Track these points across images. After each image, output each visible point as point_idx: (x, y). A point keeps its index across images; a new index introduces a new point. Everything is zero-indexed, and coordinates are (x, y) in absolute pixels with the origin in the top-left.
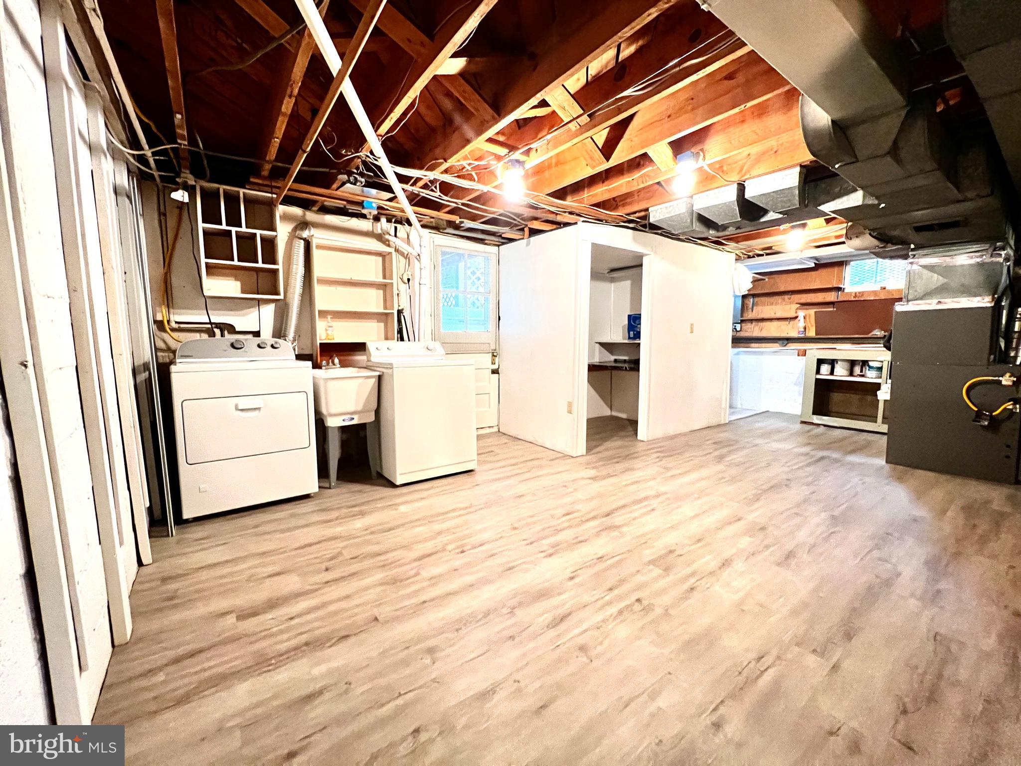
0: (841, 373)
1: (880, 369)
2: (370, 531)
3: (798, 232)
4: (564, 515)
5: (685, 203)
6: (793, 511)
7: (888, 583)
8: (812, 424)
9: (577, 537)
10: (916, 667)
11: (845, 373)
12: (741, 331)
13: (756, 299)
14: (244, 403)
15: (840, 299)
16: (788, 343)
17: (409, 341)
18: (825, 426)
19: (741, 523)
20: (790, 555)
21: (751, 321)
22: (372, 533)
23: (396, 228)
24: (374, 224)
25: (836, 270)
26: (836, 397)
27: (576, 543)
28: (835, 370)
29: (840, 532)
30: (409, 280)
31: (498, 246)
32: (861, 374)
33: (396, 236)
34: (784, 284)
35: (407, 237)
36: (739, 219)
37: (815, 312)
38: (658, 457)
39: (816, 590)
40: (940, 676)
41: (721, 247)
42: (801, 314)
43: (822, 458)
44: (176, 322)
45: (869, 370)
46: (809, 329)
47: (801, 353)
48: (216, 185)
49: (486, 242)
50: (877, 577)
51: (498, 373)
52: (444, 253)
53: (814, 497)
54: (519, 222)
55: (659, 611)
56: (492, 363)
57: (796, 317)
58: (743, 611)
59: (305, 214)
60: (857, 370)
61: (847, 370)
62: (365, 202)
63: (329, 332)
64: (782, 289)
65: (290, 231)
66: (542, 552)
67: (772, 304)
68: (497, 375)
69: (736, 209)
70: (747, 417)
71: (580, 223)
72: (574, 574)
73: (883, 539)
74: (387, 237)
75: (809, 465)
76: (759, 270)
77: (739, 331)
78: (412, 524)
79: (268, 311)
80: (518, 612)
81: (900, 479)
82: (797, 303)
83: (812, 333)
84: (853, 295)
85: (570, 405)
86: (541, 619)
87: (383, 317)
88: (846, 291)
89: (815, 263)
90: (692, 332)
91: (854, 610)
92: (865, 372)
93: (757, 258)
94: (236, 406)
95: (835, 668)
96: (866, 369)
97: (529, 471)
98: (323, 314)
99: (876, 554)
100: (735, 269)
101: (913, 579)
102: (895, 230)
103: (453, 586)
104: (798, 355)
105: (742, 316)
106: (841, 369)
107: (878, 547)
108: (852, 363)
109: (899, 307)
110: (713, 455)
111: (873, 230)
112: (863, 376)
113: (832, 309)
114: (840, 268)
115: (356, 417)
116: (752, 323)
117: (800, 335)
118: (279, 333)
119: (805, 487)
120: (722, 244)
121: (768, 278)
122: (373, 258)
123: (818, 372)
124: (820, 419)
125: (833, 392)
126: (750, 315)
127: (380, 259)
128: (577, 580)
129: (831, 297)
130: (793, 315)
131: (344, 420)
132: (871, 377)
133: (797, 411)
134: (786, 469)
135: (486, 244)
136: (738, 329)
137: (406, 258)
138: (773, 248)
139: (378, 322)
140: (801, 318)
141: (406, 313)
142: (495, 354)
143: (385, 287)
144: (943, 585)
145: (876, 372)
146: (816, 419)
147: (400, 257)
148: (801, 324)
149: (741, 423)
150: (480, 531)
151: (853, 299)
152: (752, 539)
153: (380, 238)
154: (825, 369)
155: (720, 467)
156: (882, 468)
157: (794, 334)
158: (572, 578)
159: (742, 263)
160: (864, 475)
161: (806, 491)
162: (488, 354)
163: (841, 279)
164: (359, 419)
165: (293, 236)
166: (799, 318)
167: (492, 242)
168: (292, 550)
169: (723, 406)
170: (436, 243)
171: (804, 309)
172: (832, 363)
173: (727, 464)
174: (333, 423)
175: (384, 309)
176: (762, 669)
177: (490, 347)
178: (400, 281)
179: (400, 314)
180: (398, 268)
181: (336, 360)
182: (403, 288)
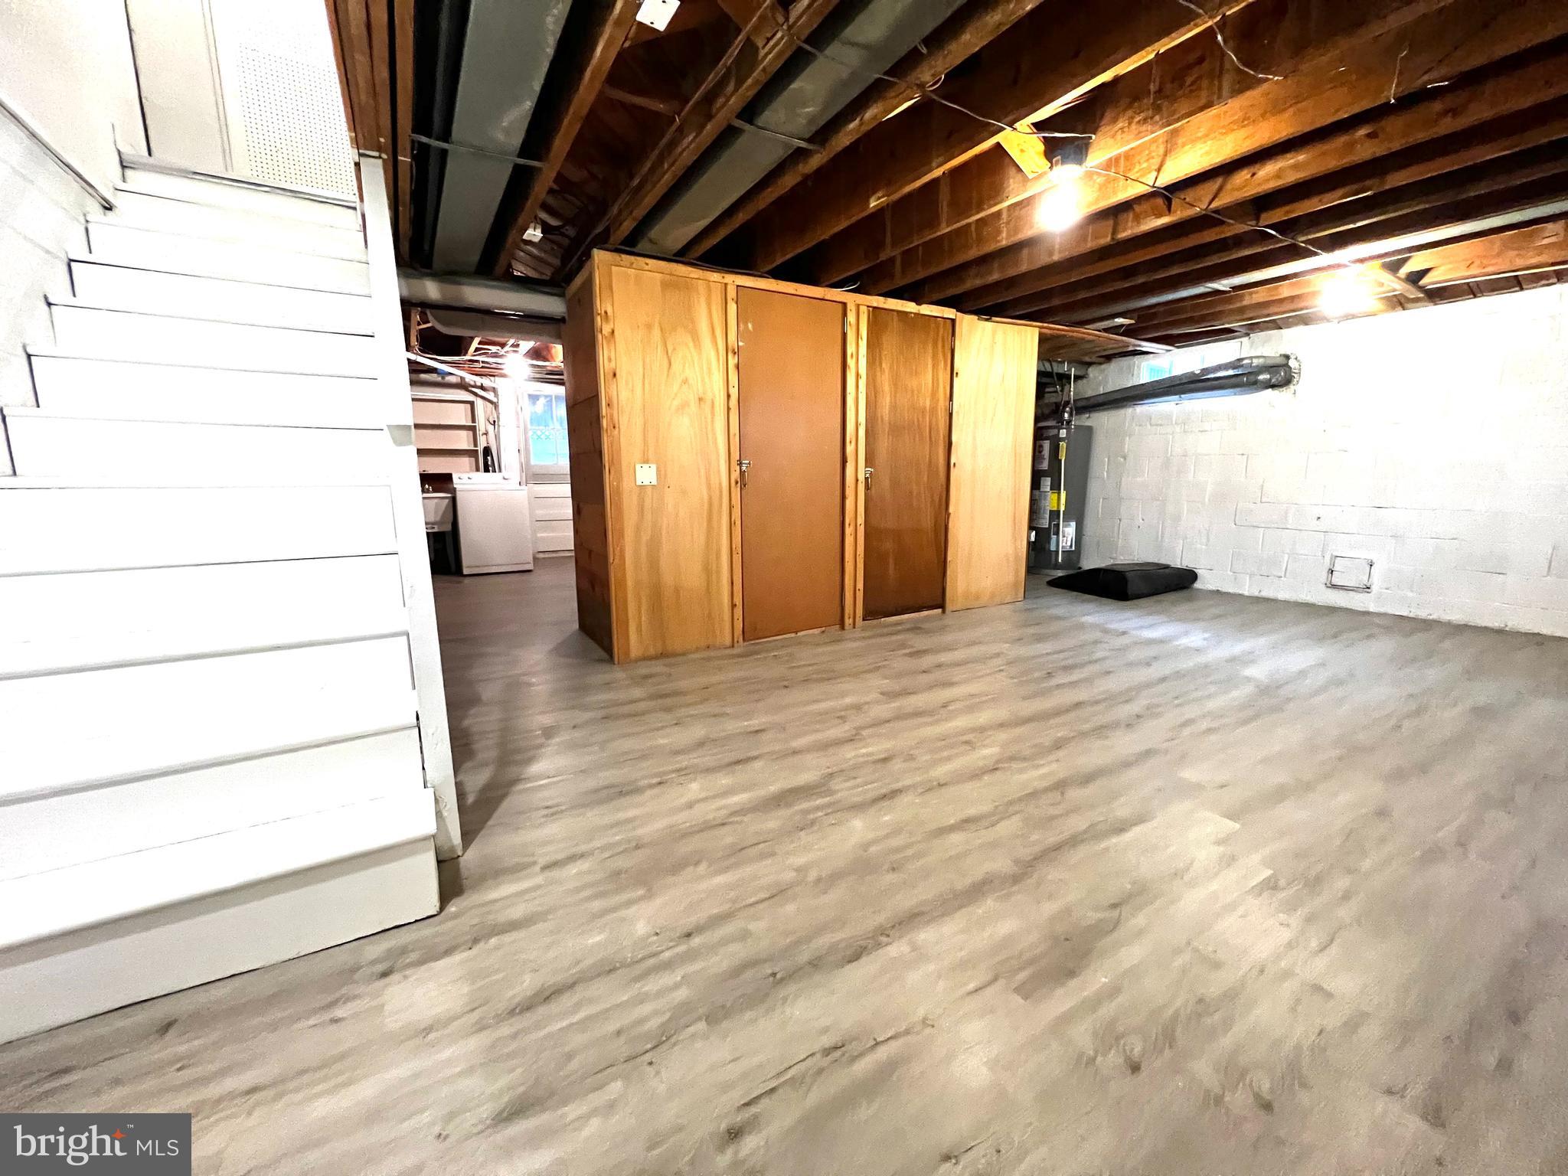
17: (494, 472)
30: (494, 420)
87: (470, 453)
115: (436, 526)
122: (460, 406)
127: (469, 406)
137: (491, 405)
139: (469, 458)
141: (493, 451)
143: (472, 428)
147: (487, 403)
164: (439, 528)
175: (473, 447)
178: (488, 423)
179: (487, 451)
180: (485, 412)
181: (427, 486)
182: (490, 428)
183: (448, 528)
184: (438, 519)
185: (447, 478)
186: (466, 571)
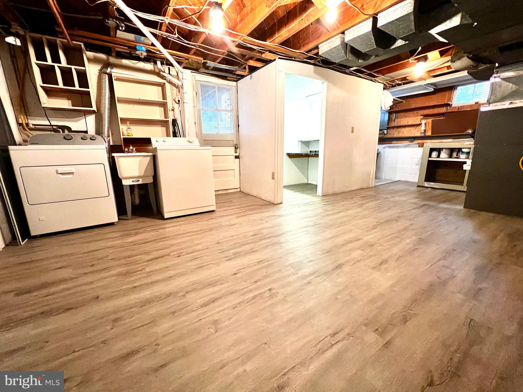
0: (444, 156)
1: (468, 153)
2: (134, 244)
3: (421, 64)
4: (252, 236)
5: (340, 38)
6: (395, 235)
7: (444, 283)
8: (424, 187)
9: (252, 249)
10: (450, 346)
11: (447, 156)
12: (387, 134)
13: (397, 115)
14: (61, 169)
15: (448, 111)
16: (414, 140)
17: (180, 137)
18: (431, 188)
19: (360, 241)
20: (384, 262)
21: (393, 127)
22: (134, 245)
23: (169, 68)
24: (155, 65)
25: (447, 93)
26: (440, 172)
27: (251, 252)
28: (441, 155)
29: (422, 248)
30: (179, 101)
31: (237, 81)
32: (457, 157)
33: (169, 73)
34: (414, 104)
35: (177, 74)
36: (375, 47)
37: (432, 120)
38: (325, 204)
39: (393, 286)
40: (466, 355)
41: (373, 79)
42: (423, 122)
43: (424, 205)
44: (33, 125)
45: (461, 154)
46: (428, 131)
47: (420, 146)
48: (40, 35)
49: (228, 78)
50: (438, 278)
51: (239, 158)
52: (202, 86)
53: (412, 227)
54: (243, 62)
55: (280, 297)
56: (235, 153)
57: (420, 124)
58: (337, 299)
59: (108, 59)
60: (455, 154)
61: (448, 155)
62: (137, 46)
63: (129, 132)
64: (413, 106)
65: (99, 69)
66: (226, 257)
67: (406, 117)
68: (238, 159)
69: (372, 38)
70: (386, 184)
71: (277, 59)
72: (238, 271)
73: (448, 253)
74: (164, 74)
75: (414, 209)
76: (399, 95)
77: (386, 134)
78: (159, 241)
79: (91, 119)
80: (188, 296)
81: (470, 217)
82: (421, 115)
83: (429, 133)
84: (457, 108)
85: (273, 174)
86: (199, 301)
87: (164, 123)
88: (453, 106)
89: (434, 89)
90: (352, 132)
91: (415, 301)
92: (459, 156)
93: (397, 87)
94: (57, 171)
95: (387, 344)
96: (460, 154)
97: (246, 212)
98: (124, 121)
99: (442, 263)
100: (383, 93)
101: (464, 280)
102: (485, 51)
103: (159, 277)
104: (419, 147)
105: (388, 124)
106: (444, 154)
107: (444, 258)
108: (452, 151)
109: (483, 109)
110: (358, 203)
111: (469, 53)
112: (458, 158)
113: (443, 118)
114: (450, 92)
115: (140, 180)
116: (394, 129)
117: (421, 135)
118: (99, 132)
119: (407, 221)
120: (375, 76)
121: (405, 101)
122: (155, 87)
123: (430, 156)
124: (429, 184)
125: (439, 168)
126: (393, 124)
127: (160, 88)
128: (238, 275)
129: (443, 110)
130: (418, 122)
131: (132, 181)
132: (462, 158)
133: (416, 179)
134: (400, 211)
135: (228, 80)
136: (386, 133)
137: (177, 88)
138: (407, 78)
139: (161, 127)
140: (423, 125)
141: (179, 122)
142: (236, 147)
143: (163, 105)
144: (484, 285)
145: (465, 155)
146: (426, 184)
147: (173, 87)
148: (423, 128)
149: (381, 187)
150: (198, 244)
151: (456, 110)
152: (362, 252)
153: (158, 74)
154: (434, 154)
155: (359, 210)
156: (461, 210)
157: (418, 134)
158: (235, 274)
159: (388, 91)
160: (448, 215)
161: (408, 223)
162: (232, 147)
163: (450, 99)
164: (143, 180)
165: (101, 72)
166: (422, 125)
167: (232, 79)
168: (81, 254)
169: (371, 177)
170: (196, 79)
171: (425, 119)
172: (439, 150)
173: (364, 208)
174: (126, 183)
175: (165, 118)
176: (333, 343)
177: (233, 143)
178: (174, 102)
179: (174, 122)
180: (172, 94)
181: (131, 148)
182: (176, 106)
183: (150, 180)
184: (142, 174)
185: (148, 141)
186: (166, 216)
